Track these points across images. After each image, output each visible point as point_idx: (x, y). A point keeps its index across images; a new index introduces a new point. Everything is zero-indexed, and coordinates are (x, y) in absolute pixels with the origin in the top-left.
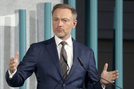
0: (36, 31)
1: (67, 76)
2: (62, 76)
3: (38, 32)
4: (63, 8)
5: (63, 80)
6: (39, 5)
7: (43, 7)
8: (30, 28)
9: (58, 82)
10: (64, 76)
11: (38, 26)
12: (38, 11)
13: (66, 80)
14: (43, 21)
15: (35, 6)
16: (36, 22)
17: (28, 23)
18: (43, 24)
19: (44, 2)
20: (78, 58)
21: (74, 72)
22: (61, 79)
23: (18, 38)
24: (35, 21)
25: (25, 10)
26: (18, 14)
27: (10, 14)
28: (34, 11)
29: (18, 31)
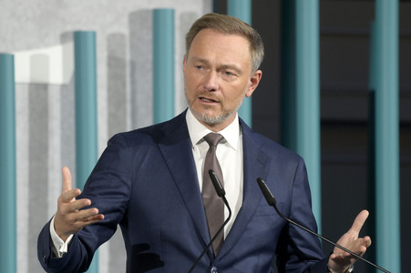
0: (128, 97)
1: (223, 242)
2: (208, 241)
3: (133, 101)
4: (225, 32)
5: (208, 253)
6: (135, 17)
7: (150, 22)
8: (109, 89)
9: (195, 261)
10: (212, 241)
11: (133, 82)
12: (132, 34)
13: (221, 255)
14: (149, 66)
15: (125, 20)
16: (128, 71)
17: (102, 71)
18: (150, 76)
19: (153, 6)
20: (259, 181)
21: (245, 229)
22: (203, 250)
23: (72, 121)
24: (123, 67)
25: (94, 34)
26: (70, 46)
27: (47, 46)
28: (122, 36)
29: (72, 97)
